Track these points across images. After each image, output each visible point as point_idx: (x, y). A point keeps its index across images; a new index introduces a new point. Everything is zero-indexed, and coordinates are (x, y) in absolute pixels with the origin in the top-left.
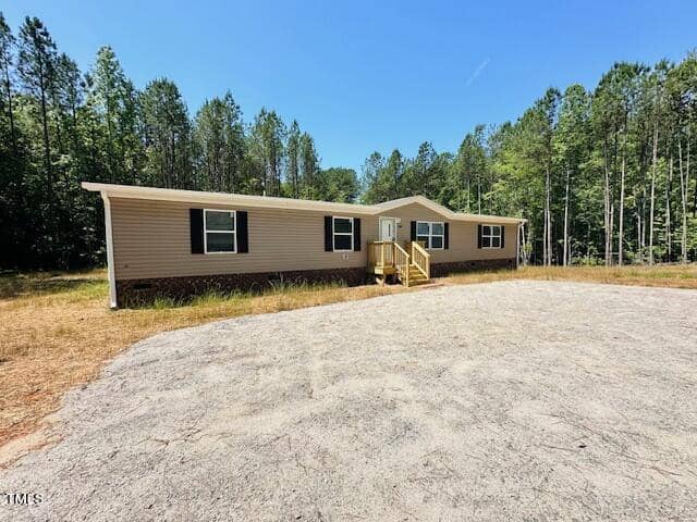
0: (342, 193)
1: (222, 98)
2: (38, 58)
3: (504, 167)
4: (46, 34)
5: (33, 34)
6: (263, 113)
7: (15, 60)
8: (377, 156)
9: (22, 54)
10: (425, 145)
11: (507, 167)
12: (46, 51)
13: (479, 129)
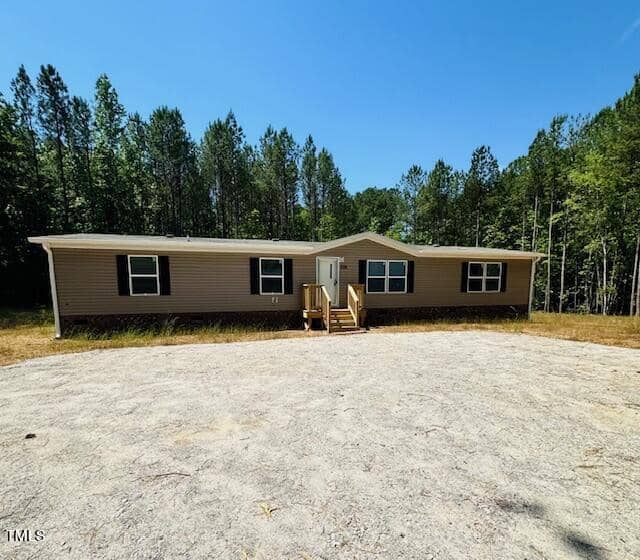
0: (375, 221)
1: (223, 121)
2: (53, 105)
3: (582, 176)
4: (59, 79)
5: (47, 81)
6: (269, 132)
7: (35, 110)
8: (416, 171)
9: (41, 104)
10: (481, 151)
11: (587, 176)
12: (60, 95)
13: (557, 123)
